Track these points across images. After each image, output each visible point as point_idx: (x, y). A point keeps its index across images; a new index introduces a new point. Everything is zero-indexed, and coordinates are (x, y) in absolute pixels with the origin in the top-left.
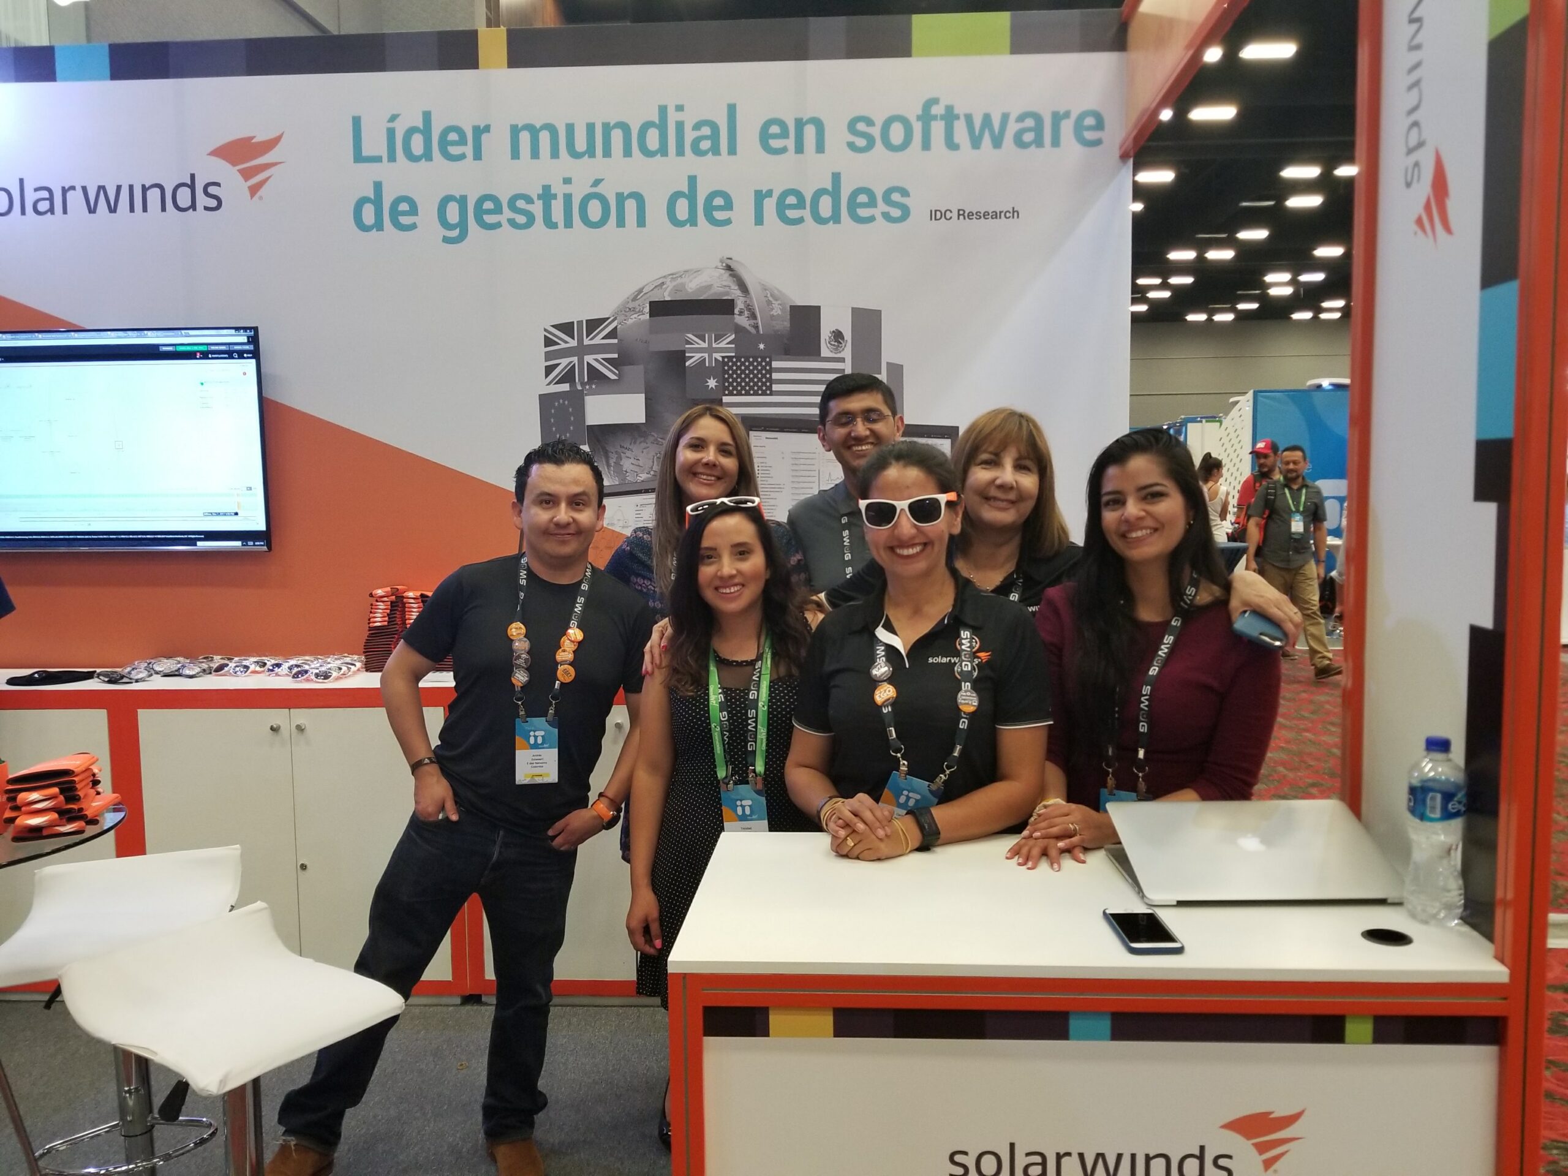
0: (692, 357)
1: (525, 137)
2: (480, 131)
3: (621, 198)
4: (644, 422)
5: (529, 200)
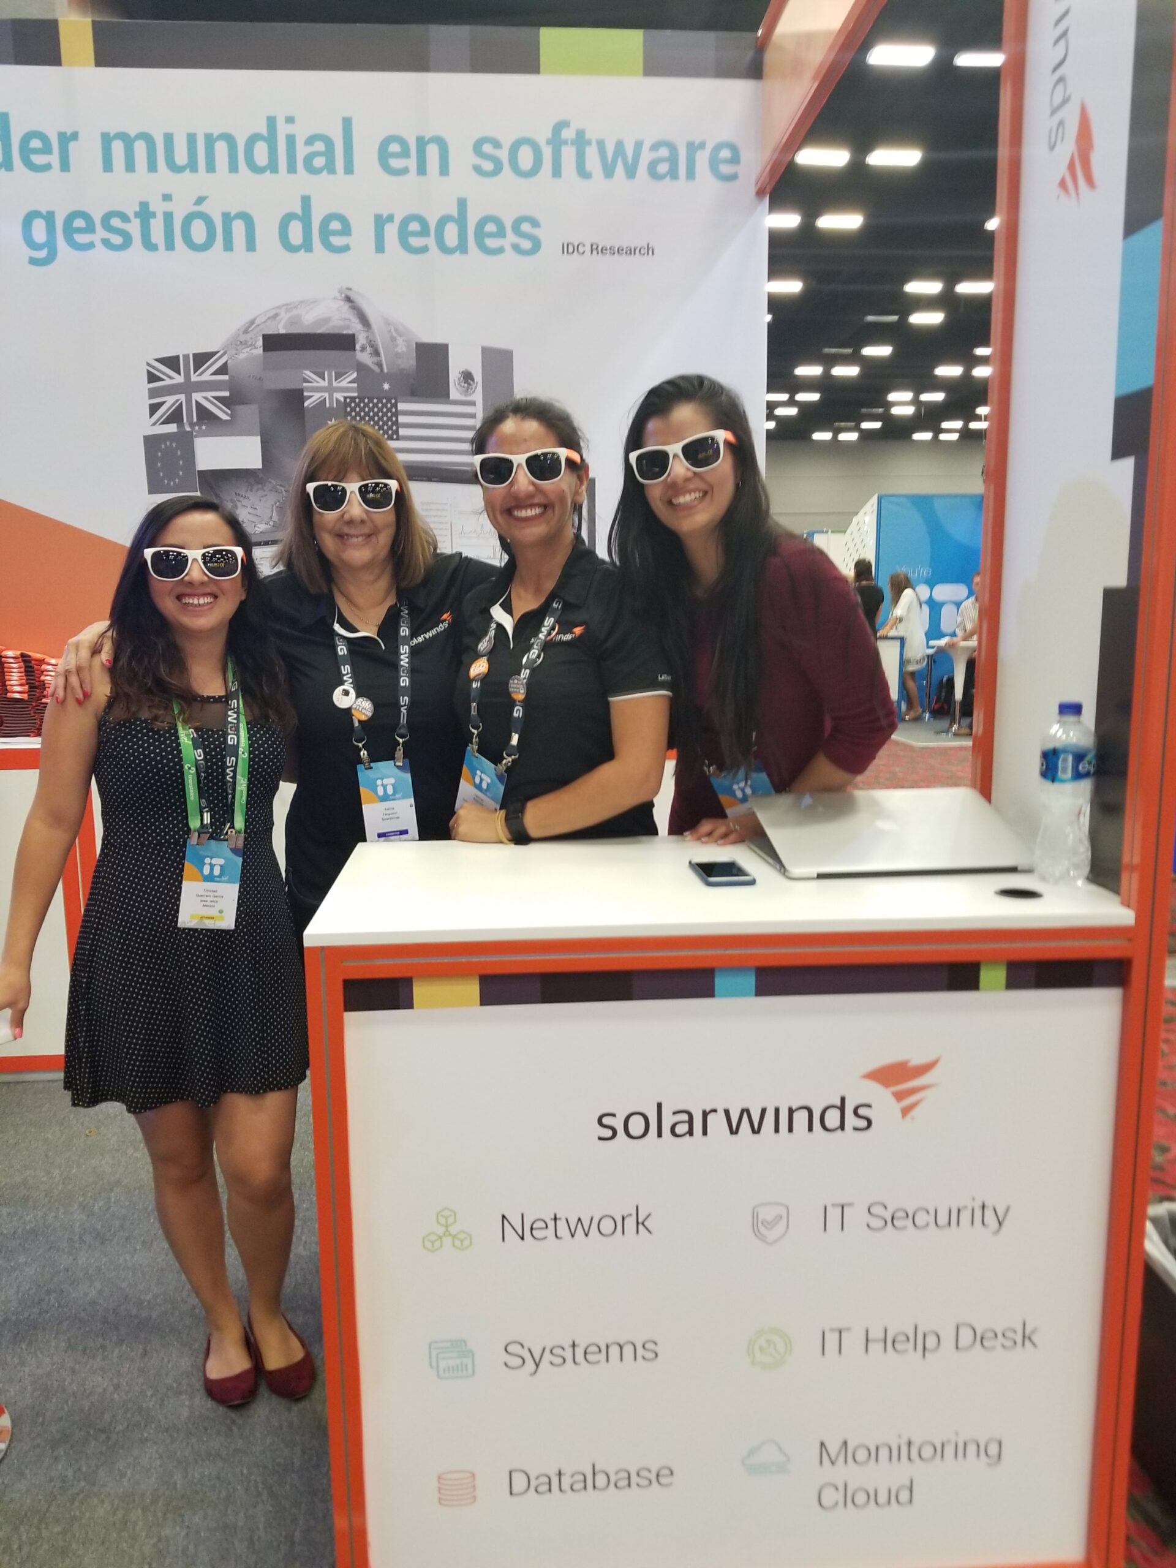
0: (310, 397)
1: (118, 147)
2: (67, 139)
3: (227, 218)
4: (260, 466)
5: (125, 218)
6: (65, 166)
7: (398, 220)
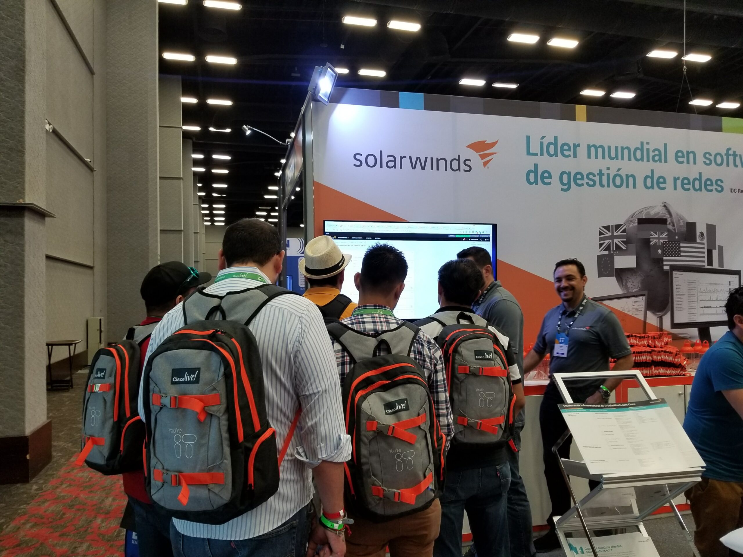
0: (652, 241)
1: (593, 150)
2: (576, 146)
3: (627, 177)
4: (636, 267)
5: (594, 175)
6: (575, 156)
7: (681, 179)
